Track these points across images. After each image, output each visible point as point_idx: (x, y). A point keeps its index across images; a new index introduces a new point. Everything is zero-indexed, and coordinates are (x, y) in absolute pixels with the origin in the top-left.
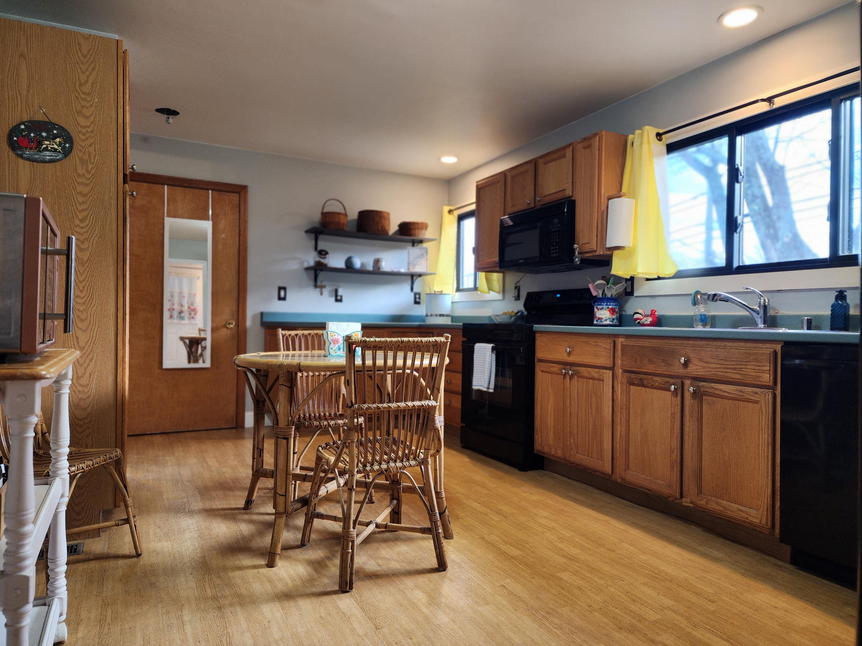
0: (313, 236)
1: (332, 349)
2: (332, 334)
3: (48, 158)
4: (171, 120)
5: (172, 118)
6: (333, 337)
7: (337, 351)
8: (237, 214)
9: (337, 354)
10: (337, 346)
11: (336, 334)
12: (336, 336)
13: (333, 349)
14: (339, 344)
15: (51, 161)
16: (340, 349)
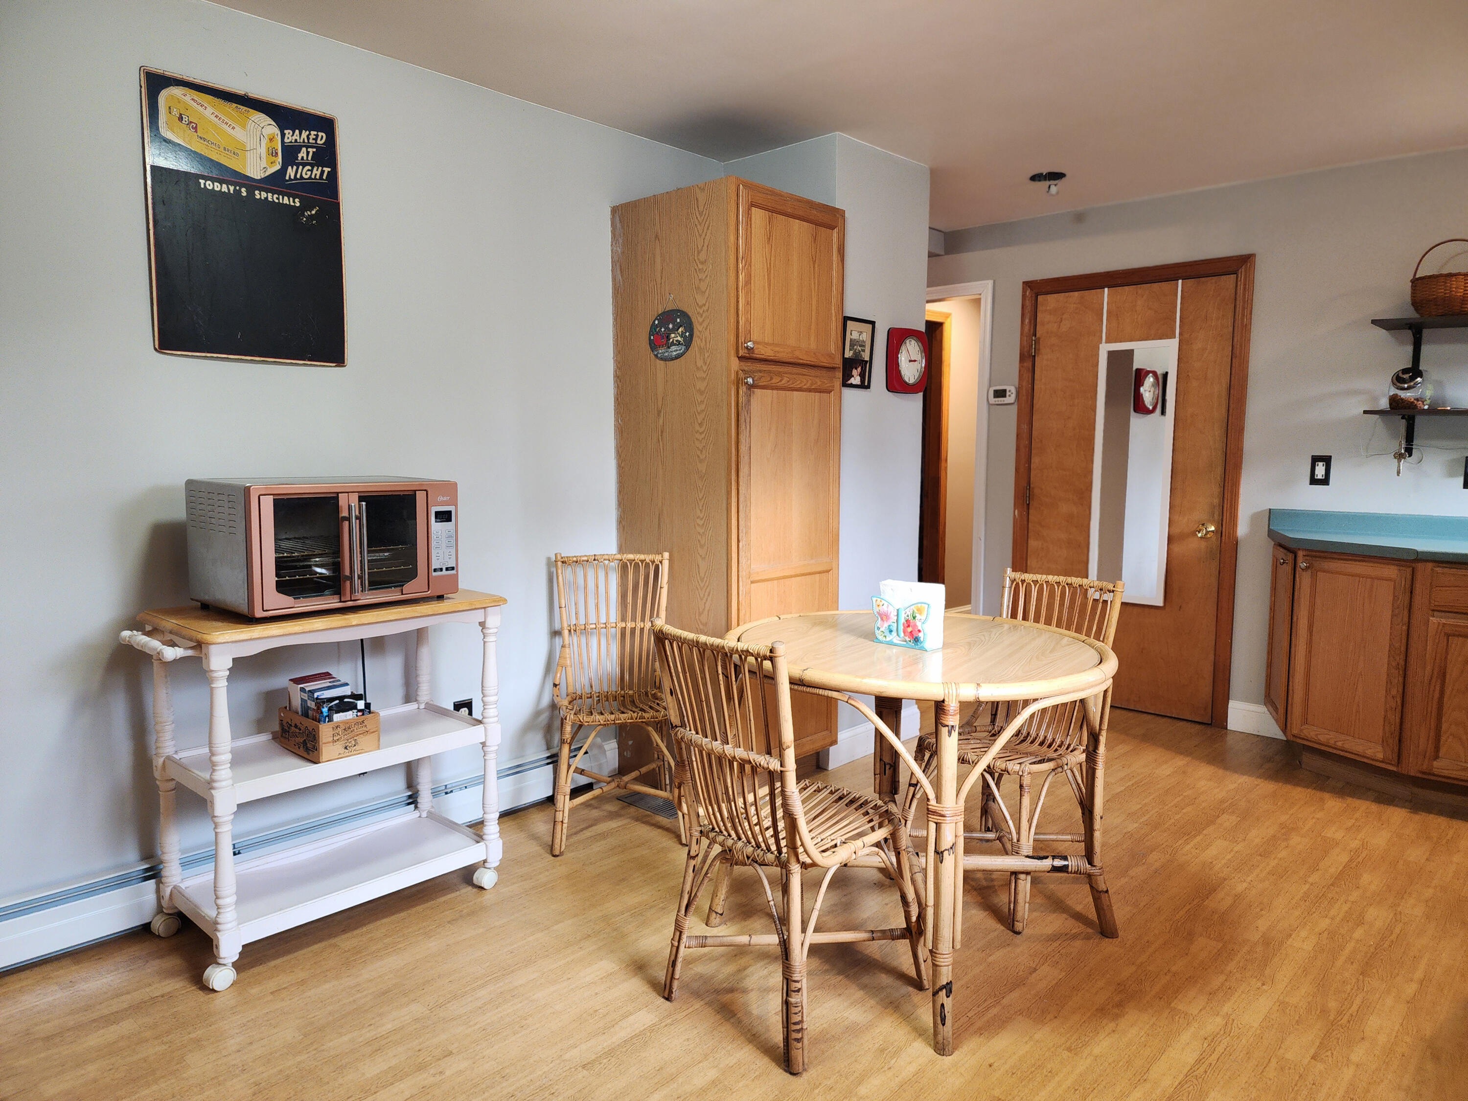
0: (1408, 335)
1: (878, 628)
2: (878, 603)
3: (675, 353)
4: (1054, 189)
5: (1055, 185)
6: (880, 608)
7: (887, 633)
8: (1230, 315)
9: (888, 639)
10: (886, 625)
11: (886, 604)
12: (885, 607)
13: (881, 629)
14: (890, 622)
15: (678, 357)
16: (891, 631)
